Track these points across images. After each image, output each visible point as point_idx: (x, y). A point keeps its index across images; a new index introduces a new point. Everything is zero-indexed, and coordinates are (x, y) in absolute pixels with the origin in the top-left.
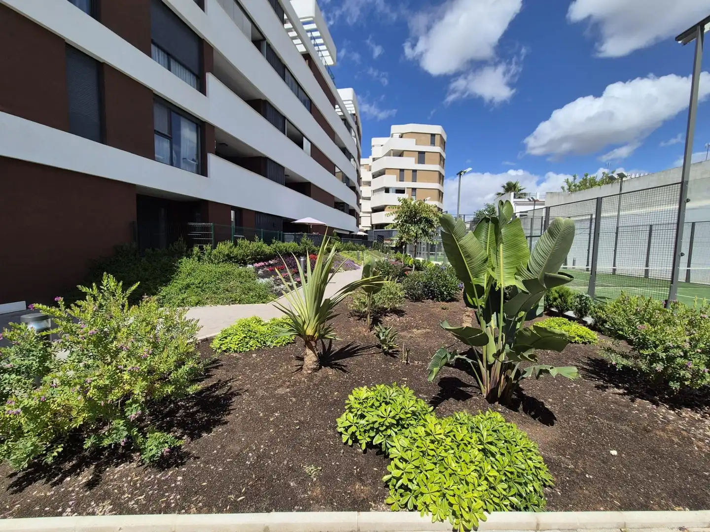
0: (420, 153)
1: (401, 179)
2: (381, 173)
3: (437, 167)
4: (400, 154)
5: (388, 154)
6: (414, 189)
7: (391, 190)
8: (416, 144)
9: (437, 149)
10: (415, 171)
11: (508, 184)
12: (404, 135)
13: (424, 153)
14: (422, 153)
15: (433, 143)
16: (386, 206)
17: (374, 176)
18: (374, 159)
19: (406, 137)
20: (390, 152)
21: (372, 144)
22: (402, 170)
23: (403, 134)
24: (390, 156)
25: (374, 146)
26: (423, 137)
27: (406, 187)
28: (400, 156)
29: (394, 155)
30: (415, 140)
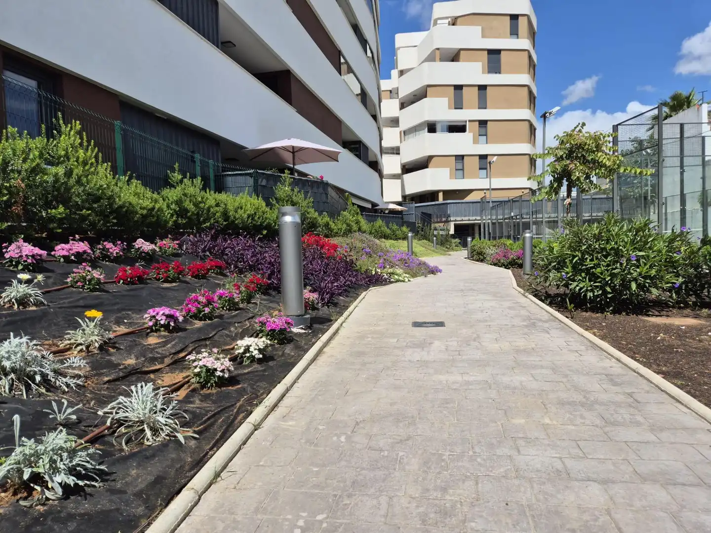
0: (491, 52)
1: (458, 105)
2: (420, 95)
3: (524, 79)
4: (454, 56)
5: (431, 58)
6: (483, 123)
7: (438, 127)
8: (483, 37)
9: (524, 43)
10: (482, 88)
11: (675, 98)
12: (459, 20)
13: (498, 52)
14: (494, 53)
15: (514, 32)
16: (431, 158)
17: (403, 106)
18: (402, 73)
19: (462, 24)
20: (433, 52)
21: (397, 45)
22: (458, 88)
23: (456, 18)
24: (434, 60)
25: (399, 48)
26: (495, 21)
27: (468, 119)
28: (453, 61)
29: (442, 60)
30: (479, 28)
